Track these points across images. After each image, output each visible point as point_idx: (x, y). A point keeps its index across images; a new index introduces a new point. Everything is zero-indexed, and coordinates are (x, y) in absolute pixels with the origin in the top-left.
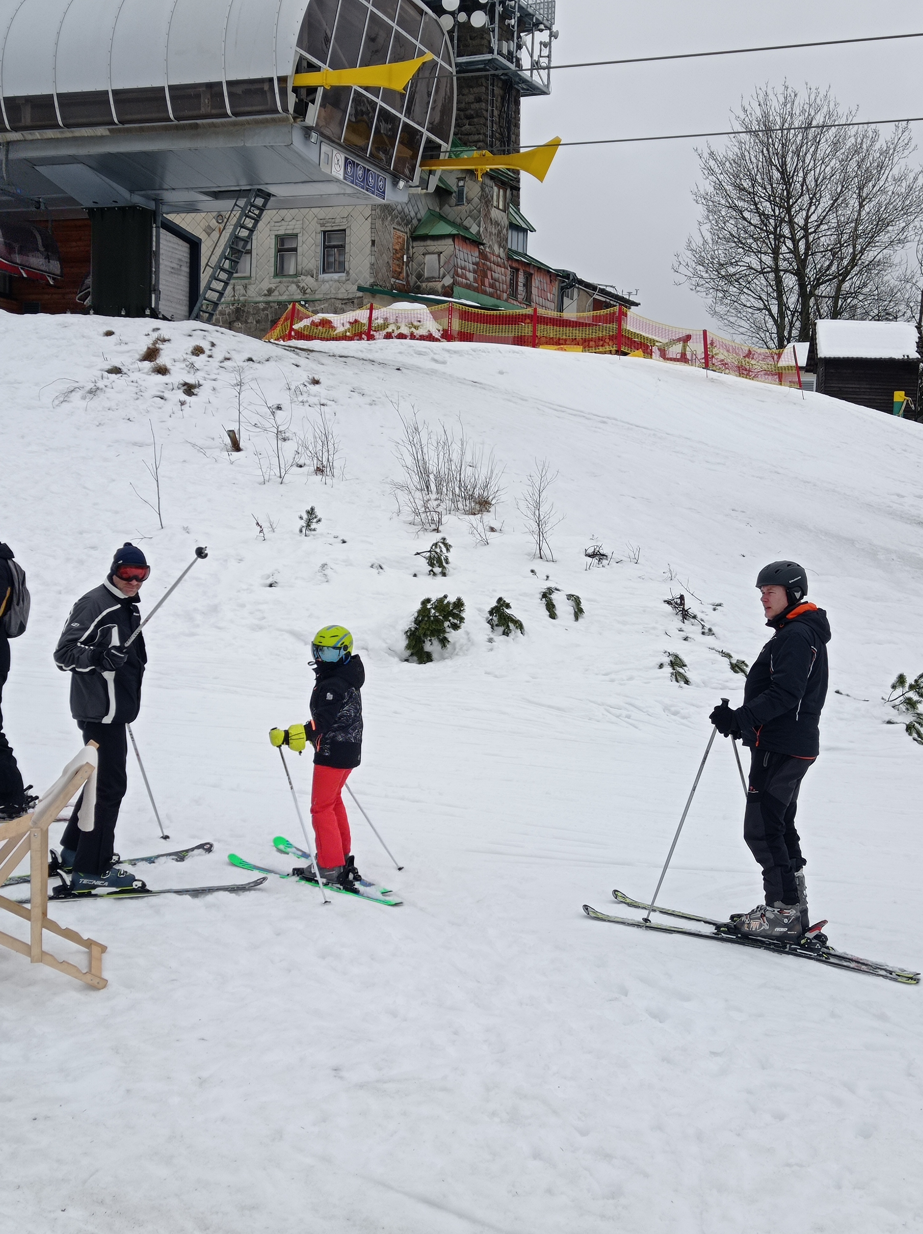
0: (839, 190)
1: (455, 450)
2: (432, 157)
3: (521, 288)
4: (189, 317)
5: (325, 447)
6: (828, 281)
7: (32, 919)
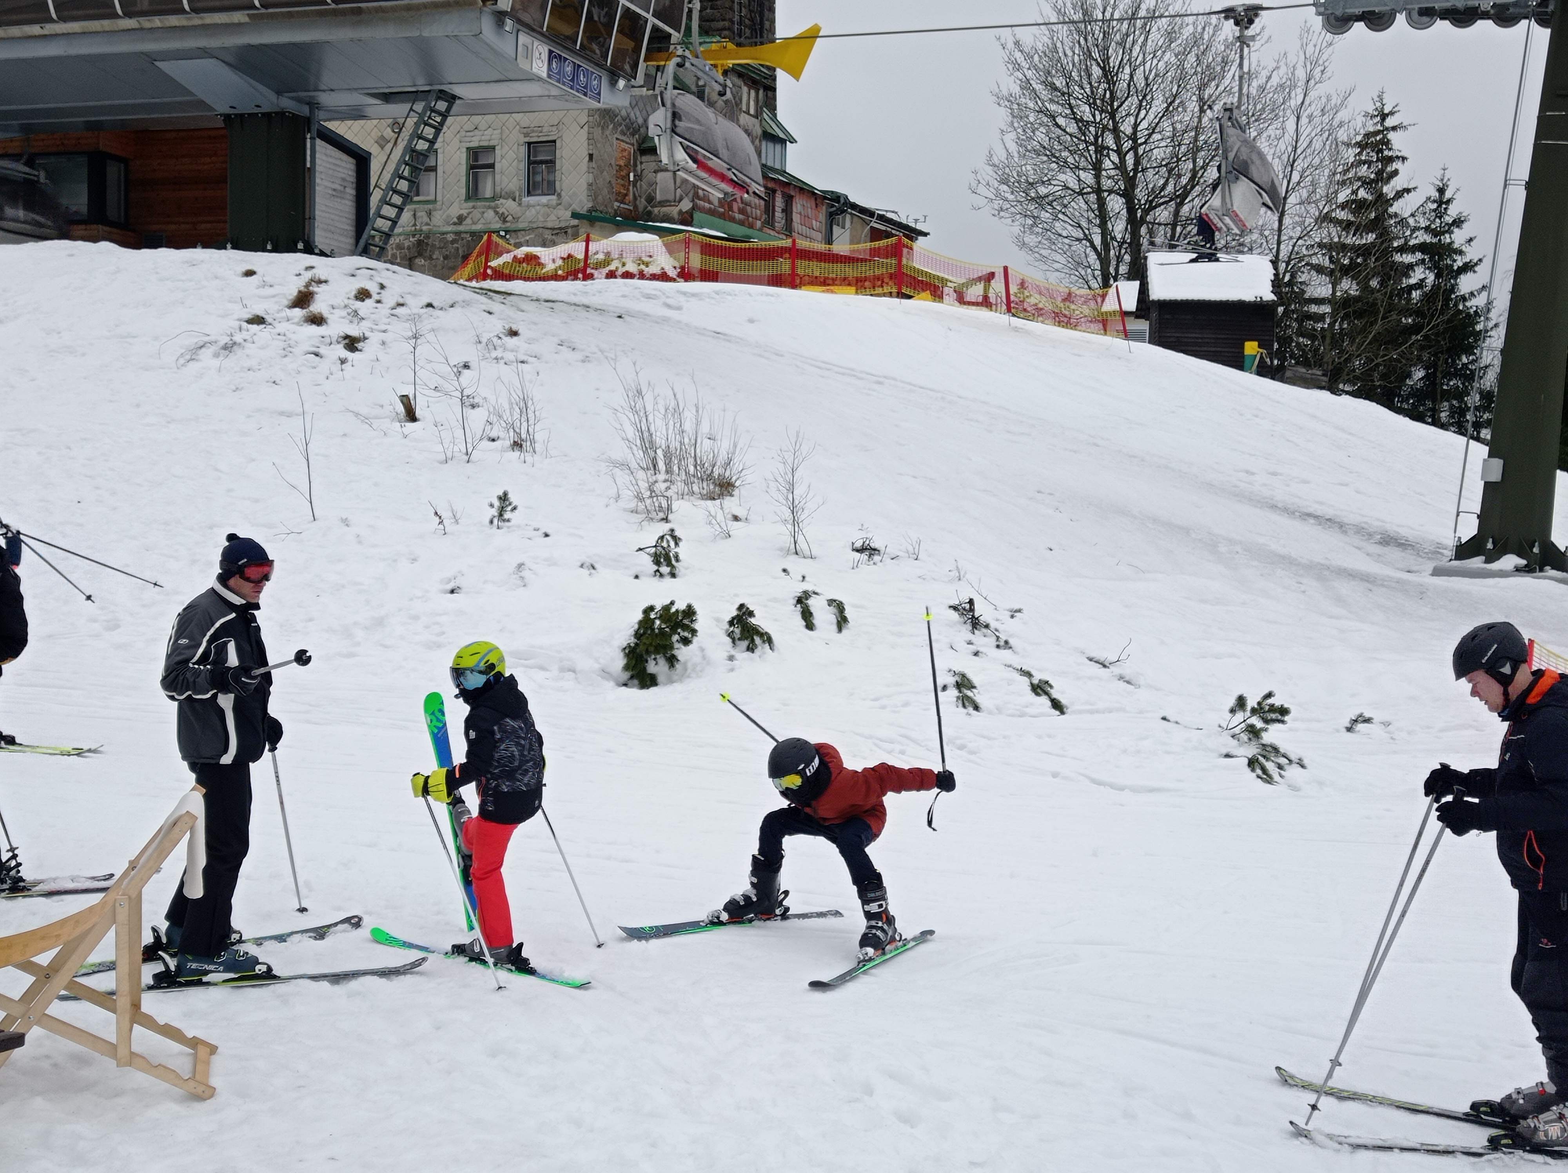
0: (1174, 90)
1: (688, 419)
2: (660, 50)
3: (779, 214)
4: (353, 253)
5: (524, 415)
6: (1163, 204)
7: (119, 1012)
